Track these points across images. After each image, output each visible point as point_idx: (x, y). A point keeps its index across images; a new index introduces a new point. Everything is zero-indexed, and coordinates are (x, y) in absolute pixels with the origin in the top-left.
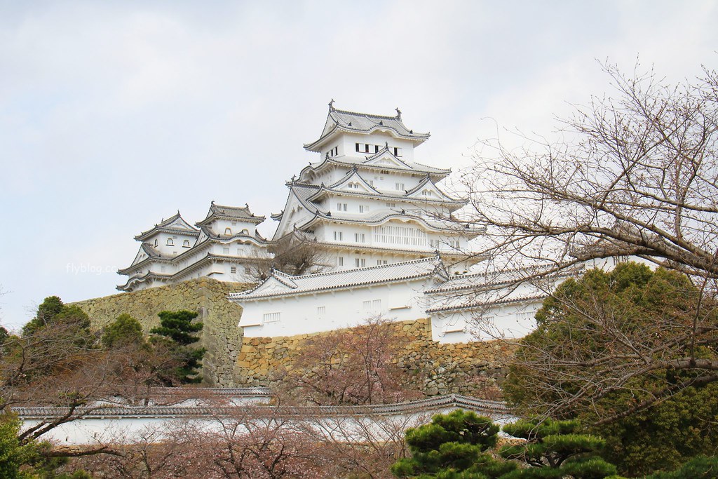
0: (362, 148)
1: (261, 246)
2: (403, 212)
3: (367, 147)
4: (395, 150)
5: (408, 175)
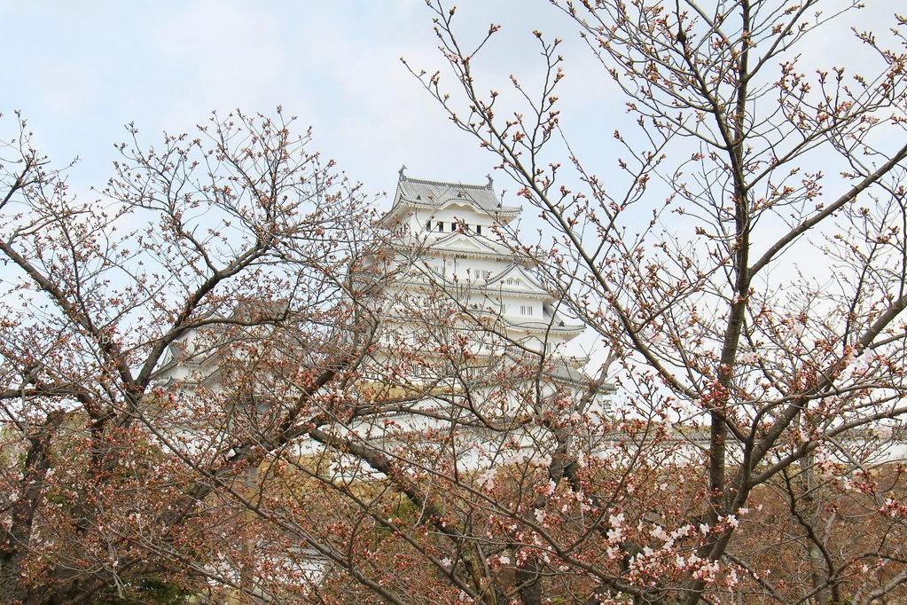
0: (435, 227)
3: (441, 225)
4: (479, 228)
5: (491, 260)
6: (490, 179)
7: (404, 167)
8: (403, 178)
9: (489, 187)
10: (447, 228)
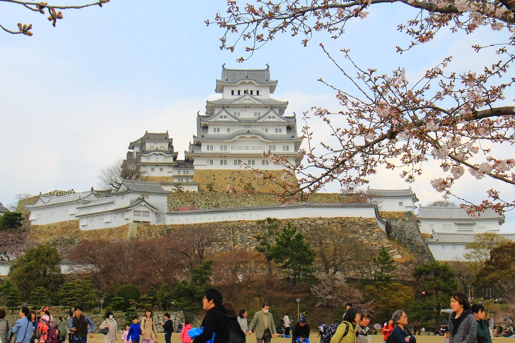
0: (236, 93)
1: (168, 155)
2: (248, 132)
3: (239, 92)
4: (258, 92)
5: (262, 107)
6: (268, 66)
7: (225, 64)
8: (224, 69)
9: (267, 69)
10: (242, 93)
